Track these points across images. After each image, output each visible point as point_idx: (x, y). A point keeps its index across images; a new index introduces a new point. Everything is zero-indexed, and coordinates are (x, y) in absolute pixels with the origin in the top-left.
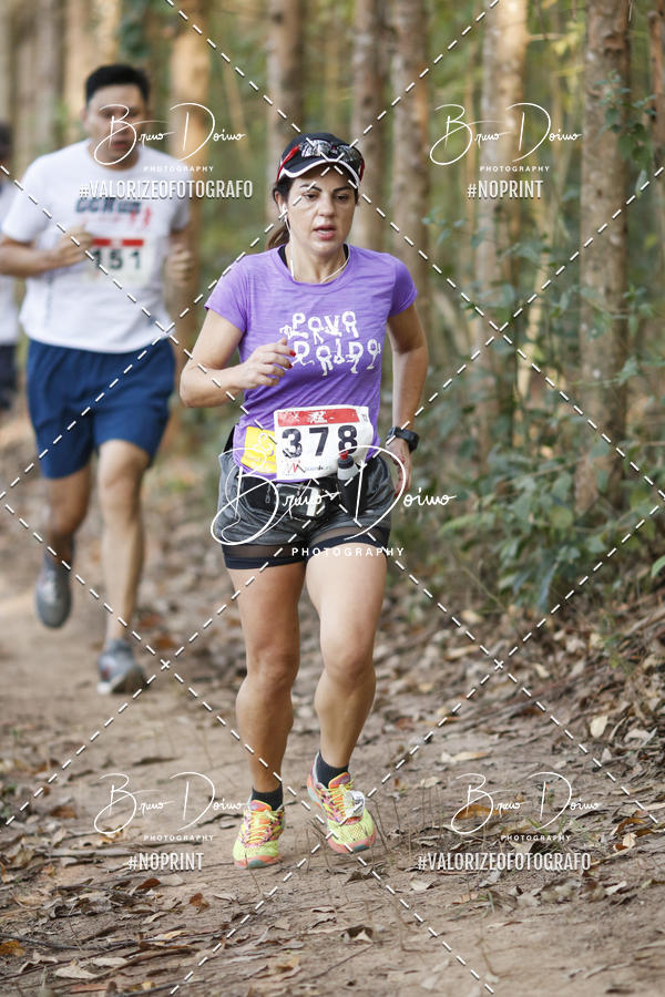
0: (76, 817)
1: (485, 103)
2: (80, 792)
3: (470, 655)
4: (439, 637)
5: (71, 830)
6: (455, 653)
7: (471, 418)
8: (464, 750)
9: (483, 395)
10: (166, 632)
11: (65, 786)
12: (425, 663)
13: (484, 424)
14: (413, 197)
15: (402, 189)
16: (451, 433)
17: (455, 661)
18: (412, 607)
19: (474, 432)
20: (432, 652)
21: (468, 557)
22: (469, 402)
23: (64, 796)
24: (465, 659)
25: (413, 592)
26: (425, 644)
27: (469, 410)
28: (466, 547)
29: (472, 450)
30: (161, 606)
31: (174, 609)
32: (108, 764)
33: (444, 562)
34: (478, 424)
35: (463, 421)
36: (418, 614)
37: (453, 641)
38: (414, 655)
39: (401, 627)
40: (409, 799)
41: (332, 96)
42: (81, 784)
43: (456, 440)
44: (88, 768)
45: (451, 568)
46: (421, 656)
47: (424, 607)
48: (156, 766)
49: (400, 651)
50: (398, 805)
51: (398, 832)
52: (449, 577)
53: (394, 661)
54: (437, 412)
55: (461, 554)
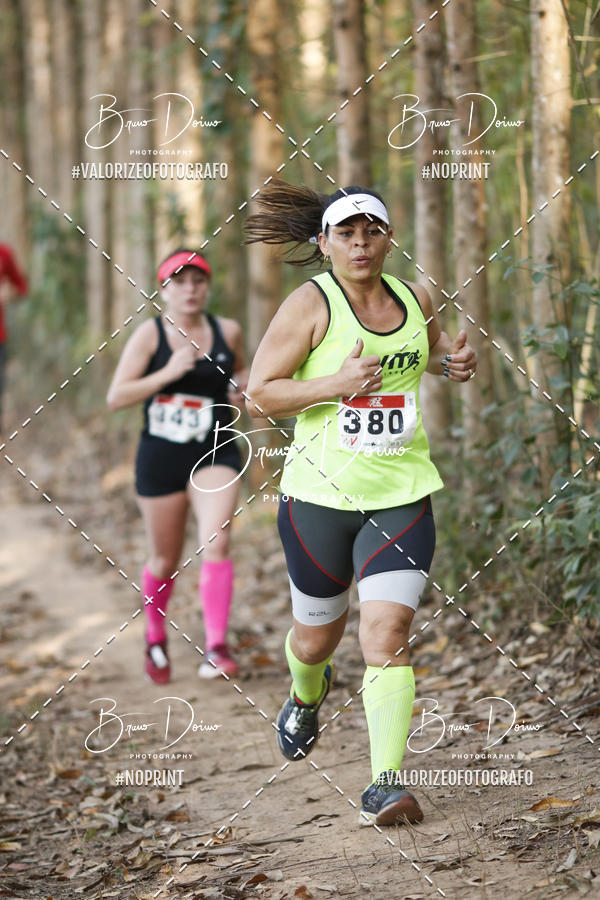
0: (189, 821)
1: (535, 163)
2: (192, 798)
3: (538, 662)
4: (510, 647)
5: (185, 833)
6: (525, 661)
7: (532, 449)
8: (538, 748)
9: (543, 426)
10: (263, 651)
11: (178, 793)
12: (499, 671)
13: (544, 452)
14: (473, 251)
15: (462, 243)
16: (515, 463)
17: (526, 668)
18: (485, 620)
19: (536, 460)
20: (504, 661)
21: (534, 574)
22: (529, 434)
23: (178, 802)
24: (535, 666)
25: (486, 607)
26: (498, 653)
27: (531, 440)
28: (532, 565)
29: (534, 476)
30: (258, 628)
31: (270, 630)
32: (216, 772)
33: (513, 579)
34: (539, 454)
35: (525, 450)
36: (491, 626)
37: (524, 649)
38: (488, 664)
39: (476, 640)
40: (490, 795)
41: (395, 162)
42: (192, 790)
43: (519, 469)
44: (198, 776)
45: (519, 584)
46: (495, 665)
47: (495, 620)
48: (259, 772)
49: (475, 661)
50: (481, 800)
51: (480, 824)
52: (517, 593)
53: (471, 670)
54: (502, 444)
55: (528, 572)
